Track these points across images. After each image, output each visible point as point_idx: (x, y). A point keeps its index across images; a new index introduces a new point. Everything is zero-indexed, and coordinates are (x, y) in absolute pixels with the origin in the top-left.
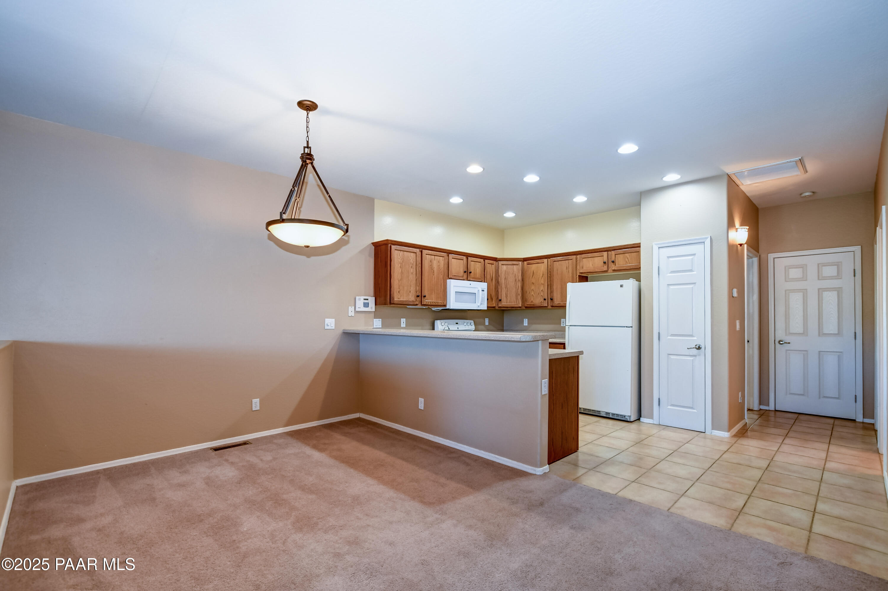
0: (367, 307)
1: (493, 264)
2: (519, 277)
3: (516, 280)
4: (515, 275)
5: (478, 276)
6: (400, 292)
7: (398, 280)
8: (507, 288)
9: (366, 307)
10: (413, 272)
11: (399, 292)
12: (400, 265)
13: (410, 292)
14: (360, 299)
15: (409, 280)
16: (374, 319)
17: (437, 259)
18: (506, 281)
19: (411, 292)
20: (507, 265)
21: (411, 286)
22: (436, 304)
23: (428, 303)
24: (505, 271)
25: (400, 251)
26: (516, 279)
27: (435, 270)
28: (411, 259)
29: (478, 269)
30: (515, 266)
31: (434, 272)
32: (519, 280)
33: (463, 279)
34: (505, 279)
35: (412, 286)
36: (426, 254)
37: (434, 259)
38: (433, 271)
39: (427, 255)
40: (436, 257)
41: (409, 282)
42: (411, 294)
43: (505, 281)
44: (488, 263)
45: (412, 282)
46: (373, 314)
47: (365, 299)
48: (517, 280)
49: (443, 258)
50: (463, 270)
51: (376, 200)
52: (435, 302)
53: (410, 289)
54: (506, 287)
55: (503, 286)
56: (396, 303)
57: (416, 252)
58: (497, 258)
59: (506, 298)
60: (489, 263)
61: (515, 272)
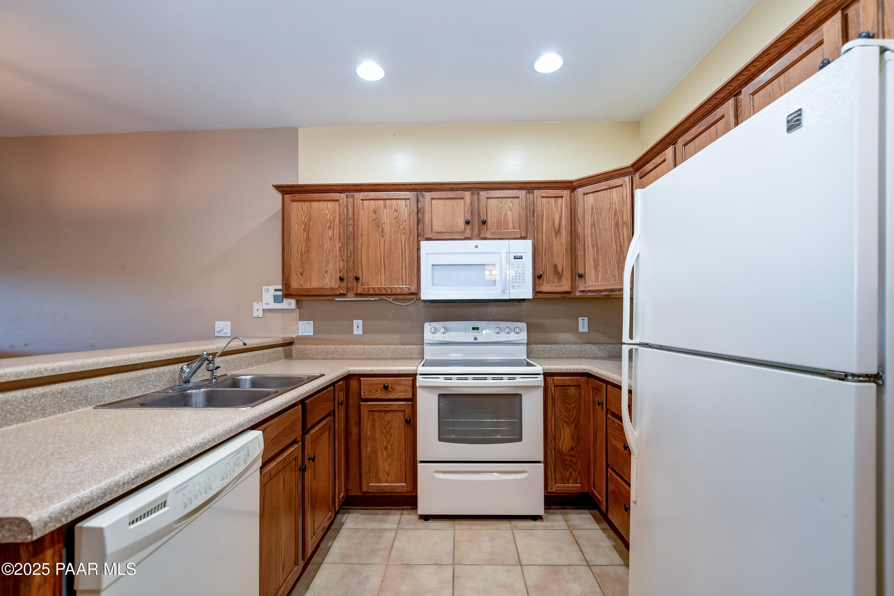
0: (280, 303)
1: (562, 197)
2: (625, 215)
3: (617, 225)
4: (616, 211)
5: (511, 226)
6: (305, 274)
7: (300, 254)
8: (598, 246)
9: (278, 302)
10: (333, 236)
11: (302, 274)
12: (303, 226)
13: (326, 272)
14: (268, 291)
15: (323, 250)
16: (300, 322)
17: (391, 206)
18: (595, 230)
19: (329, 272)
20: (596, 193)
21: (328, 262)
22: (389, 291)
23: (369, 290)
24: (592, 206)
25: (303, 203)
26: (618, 221)
27: (387, 228)
28: (327, 212)
29: (509, 214)
30: (614, 189)
31: (383, 232)
32: (624, 223)
33: (464, 238)
34: (593, 225)
35: (330, 261)
36: (363, 200)
37: (383, 208)
38: (380, 229)
39: (365, 202)
40: (387, 201)
41: (325, 255)
42: (328, 277)
43: (593, 230)
44: (543, 197)
45: (331, 254)
46: (298, 314)
47: (276, 290)
48: (621, 223)
49: (408, 201)
50: (464, 219)
51: (300, 131)
52: (385, 289)
53: (327, 266)
54: (595, 244)
55: (589, 242)
56: (295, 293)
57: (337, 199)
58: (571, 182)
59: (596, 269)
60: (544, 195)
61: (615, 204)
